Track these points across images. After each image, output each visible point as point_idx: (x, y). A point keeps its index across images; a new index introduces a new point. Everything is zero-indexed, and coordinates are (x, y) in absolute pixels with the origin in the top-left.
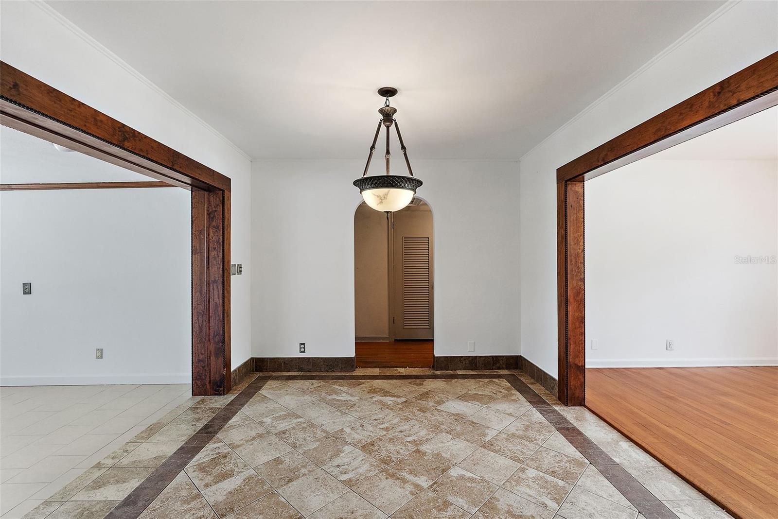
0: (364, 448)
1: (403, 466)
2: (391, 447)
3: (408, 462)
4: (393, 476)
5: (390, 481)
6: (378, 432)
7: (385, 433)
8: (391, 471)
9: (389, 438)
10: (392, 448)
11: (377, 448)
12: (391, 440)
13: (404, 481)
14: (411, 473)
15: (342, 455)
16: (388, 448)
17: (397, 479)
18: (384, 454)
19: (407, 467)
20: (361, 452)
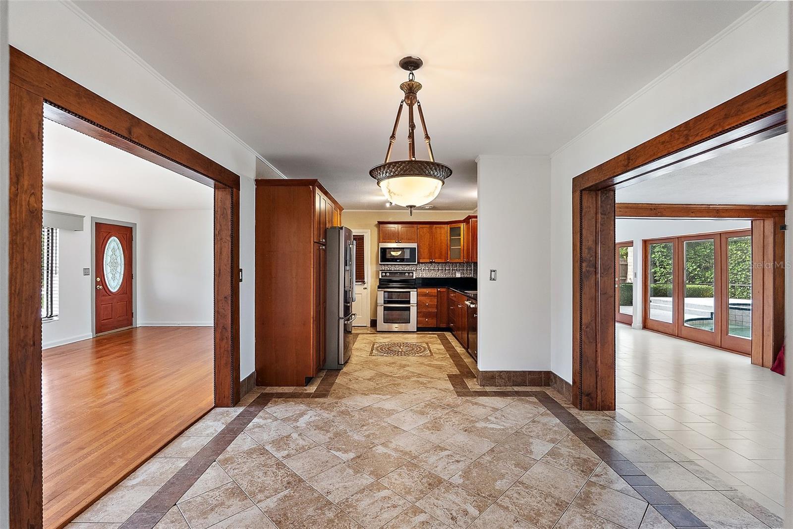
0: (440, 481)
1: (395, 461)
2: (408, 482)
3: (390, 465)
4: (406, 453)
5: (408, 449)
6: (427, 506)
7: (417, 504)
8: (408, 457)
9: (411, 495)
10: (407, 480)
11: (424, 480)
12: (409, 492)
13: (396, 450)
14: (389, 455)
15: (460, 473)
16: (411, 480)
17: (401, 451)
18: (415, 473)
19: (391, 460)
20: (441, 475)
